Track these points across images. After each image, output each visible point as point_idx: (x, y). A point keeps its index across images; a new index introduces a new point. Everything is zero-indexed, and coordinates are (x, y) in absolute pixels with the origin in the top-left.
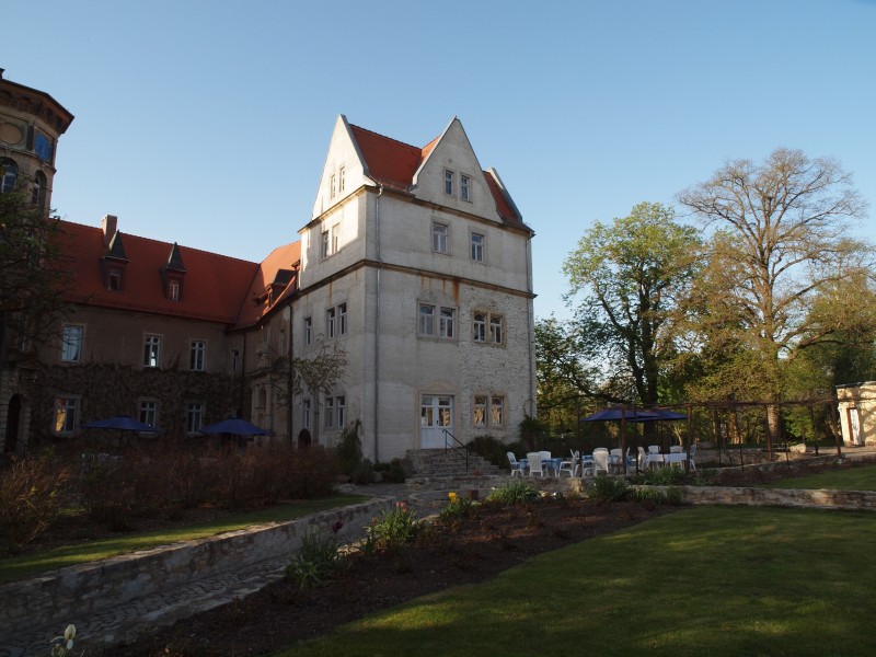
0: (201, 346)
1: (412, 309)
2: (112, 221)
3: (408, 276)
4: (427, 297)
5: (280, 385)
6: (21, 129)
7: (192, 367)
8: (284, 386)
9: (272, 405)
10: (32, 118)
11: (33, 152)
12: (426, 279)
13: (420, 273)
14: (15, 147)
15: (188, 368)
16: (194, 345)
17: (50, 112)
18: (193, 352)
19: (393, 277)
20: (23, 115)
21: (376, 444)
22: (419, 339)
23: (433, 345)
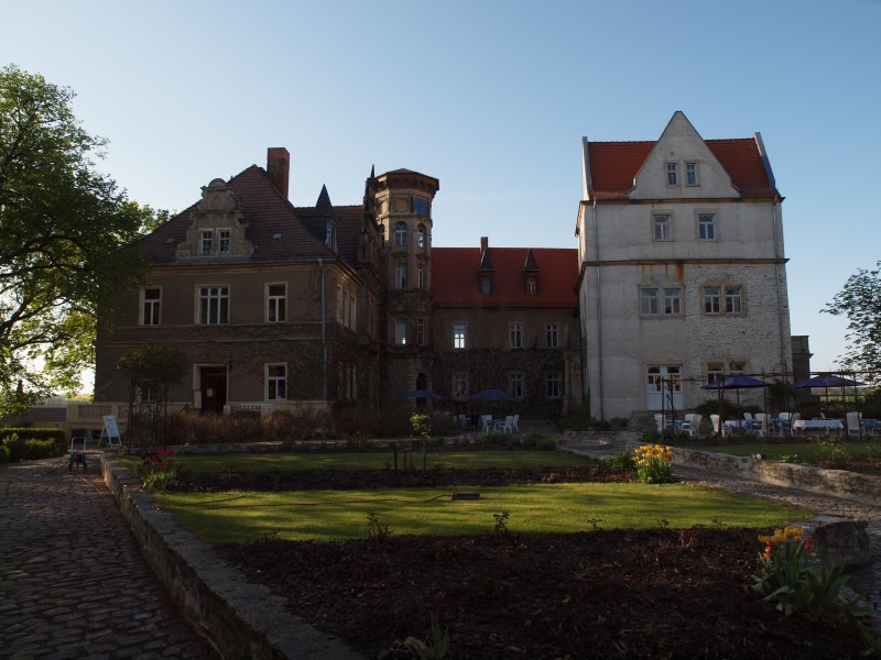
0: (555, 328)
1: (633, 294)
2: (484, 241)
3: (628, 267)
4: (649, 282)
5: (575, 360)
6: (406, 200)
7: (549, 345)
8: (578, 361)
9: (570, 375)
10: (411, 191)
11: (415, 213)
12: (647, 268)
13: (639, 262)
14: (405, 214)
15: (546, 346)
16: (549, 328)
17: (422, 183)
18: (549, 334)
19: (612, 271)
20: (407, 191)
21: (602, 406)
22: (642, 319)
23: (657, 322)
